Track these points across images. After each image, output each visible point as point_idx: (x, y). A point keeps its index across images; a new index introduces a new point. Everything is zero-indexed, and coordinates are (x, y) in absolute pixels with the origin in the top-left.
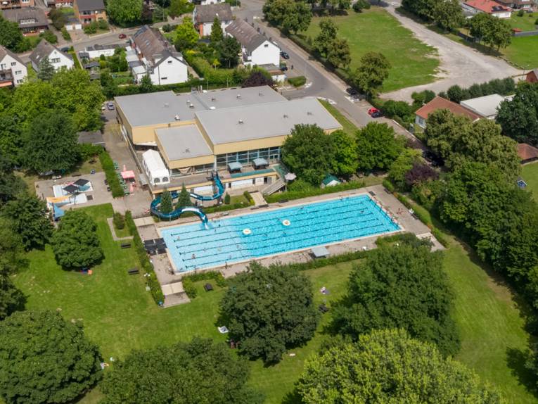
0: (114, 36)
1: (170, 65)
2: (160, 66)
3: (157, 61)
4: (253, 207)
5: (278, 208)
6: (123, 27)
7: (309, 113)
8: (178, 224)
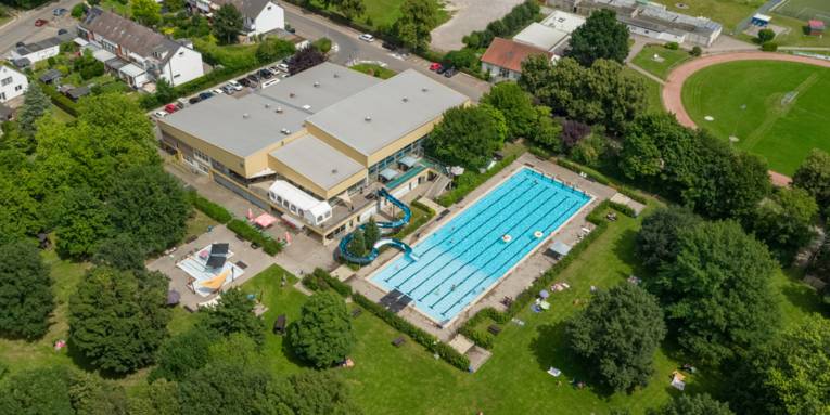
0: (25, 23)
1: (184, 58)
2: (172, 60)
3: (164, 55)
4: (435, 218)
5: (460, 212)
6: (26, 9)
7: (424, 90)
8: (382, 264)
